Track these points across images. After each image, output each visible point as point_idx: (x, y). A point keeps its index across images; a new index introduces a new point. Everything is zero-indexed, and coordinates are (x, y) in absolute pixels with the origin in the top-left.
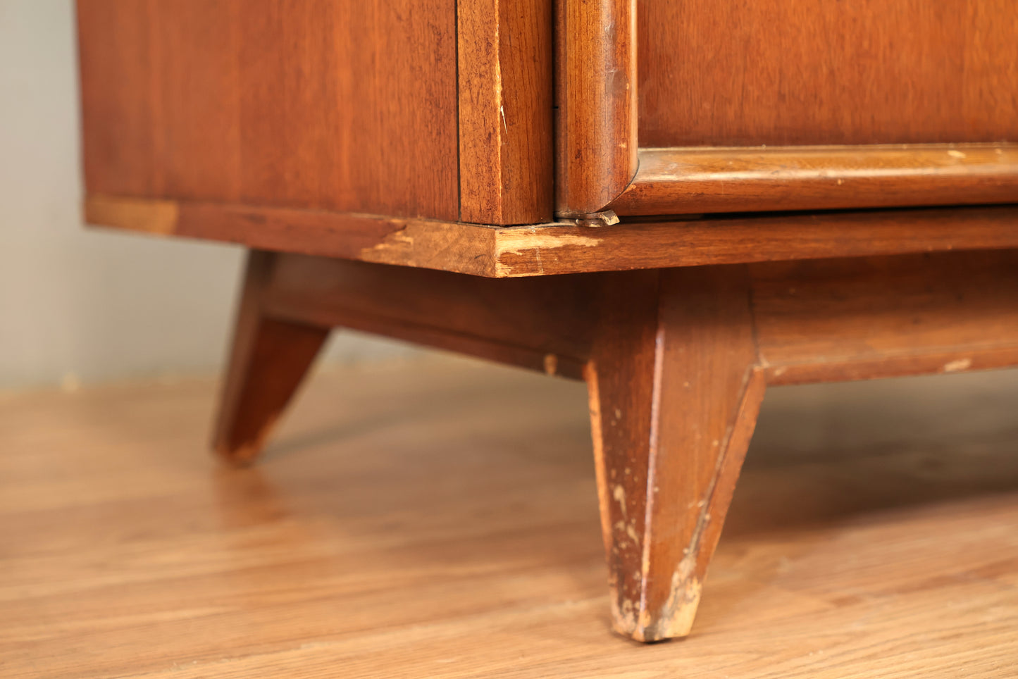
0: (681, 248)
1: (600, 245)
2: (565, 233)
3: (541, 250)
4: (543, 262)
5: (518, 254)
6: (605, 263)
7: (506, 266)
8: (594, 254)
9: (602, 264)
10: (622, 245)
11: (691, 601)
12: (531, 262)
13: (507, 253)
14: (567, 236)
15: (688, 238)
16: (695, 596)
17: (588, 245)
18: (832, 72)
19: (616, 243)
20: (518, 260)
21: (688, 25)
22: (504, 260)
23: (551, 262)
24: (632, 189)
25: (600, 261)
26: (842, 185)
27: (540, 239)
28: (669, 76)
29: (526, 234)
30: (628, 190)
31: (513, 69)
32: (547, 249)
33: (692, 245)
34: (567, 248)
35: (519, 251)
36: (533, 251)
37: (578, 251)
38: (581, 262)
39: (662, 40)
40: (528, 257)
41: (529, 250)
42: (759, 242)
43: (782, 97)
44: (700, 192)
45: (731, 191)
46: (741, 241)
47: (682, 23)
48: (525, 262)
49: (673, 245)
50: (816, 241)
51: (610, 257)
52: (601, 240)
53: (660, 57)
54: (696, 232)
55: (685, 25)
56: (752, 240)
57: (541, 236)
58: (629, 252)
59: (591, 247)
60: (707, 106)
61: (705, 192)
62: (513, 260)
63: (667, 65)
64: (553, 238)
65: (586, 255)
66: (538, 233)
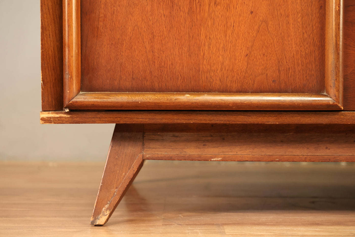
0: (96, 119)
1: (70, 117)
2: (60, 113)
3: (53, 117)
4: (53, 120)
5: (46, 118)
6: (72, 122)
7: (42, 121)
8: (69, 119)
9: (71, 122)
10: (78, 117)
11: (106, 215)
12: (50, 120)
13: (43, 118)
14: (60, 114)
15: (99, 116)
16: (107, 214)
17: (67, 117)
18: (151, 72)
19: (75, 117)
20: (46, 120)
21: (102, 60)
22: (42, 120)
23: (56, 121)
24: (71, 103)
25: (70, 121)
26: (140, 103)
27: (52, 115)
28: (96, 73)
29: (48, 113)
30: (70, 103)
31: (45, 72)
32: (55, 117)
33: (100, 118)
34: (60, 117)
35: (46, 117)
36: (50, 118)
37: (64, 118)
38: (65, 121)
39: (93, 64)
40: (49, 119)
41: (49, 117)
42: (122, 118)
43: (133, 79)
44: (92, 104)
45: (103, 104)
46: (116, 118)
47: (100, 59)
48: (48, 120)
49: (93, 118)
50: (142, 119)
51: (73, 120)
52: (71, 116)
53: (93, 68)
54: (101, 115)
55: (101, 60)
56: (120, 118)
57: (53, 114)
58: (79, 119)
59: (68, 117)
60: (108, 81)
61: (94, 104)
62: (45, 120)
63: (95, 71)
64: (56, 114)
65: (66, 119)
66: (52, 113)
